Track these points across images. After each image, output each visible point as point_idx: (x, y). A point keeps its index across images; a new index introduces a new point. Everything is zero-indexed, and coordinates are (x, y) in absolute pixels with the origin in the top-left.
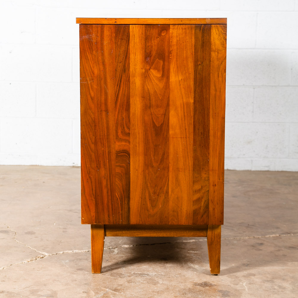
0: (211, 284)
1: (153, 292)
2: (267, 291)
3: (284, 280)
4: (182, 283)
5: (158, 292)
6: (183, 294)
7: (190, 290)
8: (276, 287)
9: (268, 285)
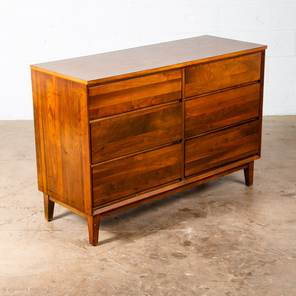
0: (189, 209)
1: (156, 216)
2: (222, 212)
3: (232, 204)
4: (172, 209)
5: (158, 217)
6: (173, 217)
7: (177, 214)
8: (226, 209)
9: (222, 208)
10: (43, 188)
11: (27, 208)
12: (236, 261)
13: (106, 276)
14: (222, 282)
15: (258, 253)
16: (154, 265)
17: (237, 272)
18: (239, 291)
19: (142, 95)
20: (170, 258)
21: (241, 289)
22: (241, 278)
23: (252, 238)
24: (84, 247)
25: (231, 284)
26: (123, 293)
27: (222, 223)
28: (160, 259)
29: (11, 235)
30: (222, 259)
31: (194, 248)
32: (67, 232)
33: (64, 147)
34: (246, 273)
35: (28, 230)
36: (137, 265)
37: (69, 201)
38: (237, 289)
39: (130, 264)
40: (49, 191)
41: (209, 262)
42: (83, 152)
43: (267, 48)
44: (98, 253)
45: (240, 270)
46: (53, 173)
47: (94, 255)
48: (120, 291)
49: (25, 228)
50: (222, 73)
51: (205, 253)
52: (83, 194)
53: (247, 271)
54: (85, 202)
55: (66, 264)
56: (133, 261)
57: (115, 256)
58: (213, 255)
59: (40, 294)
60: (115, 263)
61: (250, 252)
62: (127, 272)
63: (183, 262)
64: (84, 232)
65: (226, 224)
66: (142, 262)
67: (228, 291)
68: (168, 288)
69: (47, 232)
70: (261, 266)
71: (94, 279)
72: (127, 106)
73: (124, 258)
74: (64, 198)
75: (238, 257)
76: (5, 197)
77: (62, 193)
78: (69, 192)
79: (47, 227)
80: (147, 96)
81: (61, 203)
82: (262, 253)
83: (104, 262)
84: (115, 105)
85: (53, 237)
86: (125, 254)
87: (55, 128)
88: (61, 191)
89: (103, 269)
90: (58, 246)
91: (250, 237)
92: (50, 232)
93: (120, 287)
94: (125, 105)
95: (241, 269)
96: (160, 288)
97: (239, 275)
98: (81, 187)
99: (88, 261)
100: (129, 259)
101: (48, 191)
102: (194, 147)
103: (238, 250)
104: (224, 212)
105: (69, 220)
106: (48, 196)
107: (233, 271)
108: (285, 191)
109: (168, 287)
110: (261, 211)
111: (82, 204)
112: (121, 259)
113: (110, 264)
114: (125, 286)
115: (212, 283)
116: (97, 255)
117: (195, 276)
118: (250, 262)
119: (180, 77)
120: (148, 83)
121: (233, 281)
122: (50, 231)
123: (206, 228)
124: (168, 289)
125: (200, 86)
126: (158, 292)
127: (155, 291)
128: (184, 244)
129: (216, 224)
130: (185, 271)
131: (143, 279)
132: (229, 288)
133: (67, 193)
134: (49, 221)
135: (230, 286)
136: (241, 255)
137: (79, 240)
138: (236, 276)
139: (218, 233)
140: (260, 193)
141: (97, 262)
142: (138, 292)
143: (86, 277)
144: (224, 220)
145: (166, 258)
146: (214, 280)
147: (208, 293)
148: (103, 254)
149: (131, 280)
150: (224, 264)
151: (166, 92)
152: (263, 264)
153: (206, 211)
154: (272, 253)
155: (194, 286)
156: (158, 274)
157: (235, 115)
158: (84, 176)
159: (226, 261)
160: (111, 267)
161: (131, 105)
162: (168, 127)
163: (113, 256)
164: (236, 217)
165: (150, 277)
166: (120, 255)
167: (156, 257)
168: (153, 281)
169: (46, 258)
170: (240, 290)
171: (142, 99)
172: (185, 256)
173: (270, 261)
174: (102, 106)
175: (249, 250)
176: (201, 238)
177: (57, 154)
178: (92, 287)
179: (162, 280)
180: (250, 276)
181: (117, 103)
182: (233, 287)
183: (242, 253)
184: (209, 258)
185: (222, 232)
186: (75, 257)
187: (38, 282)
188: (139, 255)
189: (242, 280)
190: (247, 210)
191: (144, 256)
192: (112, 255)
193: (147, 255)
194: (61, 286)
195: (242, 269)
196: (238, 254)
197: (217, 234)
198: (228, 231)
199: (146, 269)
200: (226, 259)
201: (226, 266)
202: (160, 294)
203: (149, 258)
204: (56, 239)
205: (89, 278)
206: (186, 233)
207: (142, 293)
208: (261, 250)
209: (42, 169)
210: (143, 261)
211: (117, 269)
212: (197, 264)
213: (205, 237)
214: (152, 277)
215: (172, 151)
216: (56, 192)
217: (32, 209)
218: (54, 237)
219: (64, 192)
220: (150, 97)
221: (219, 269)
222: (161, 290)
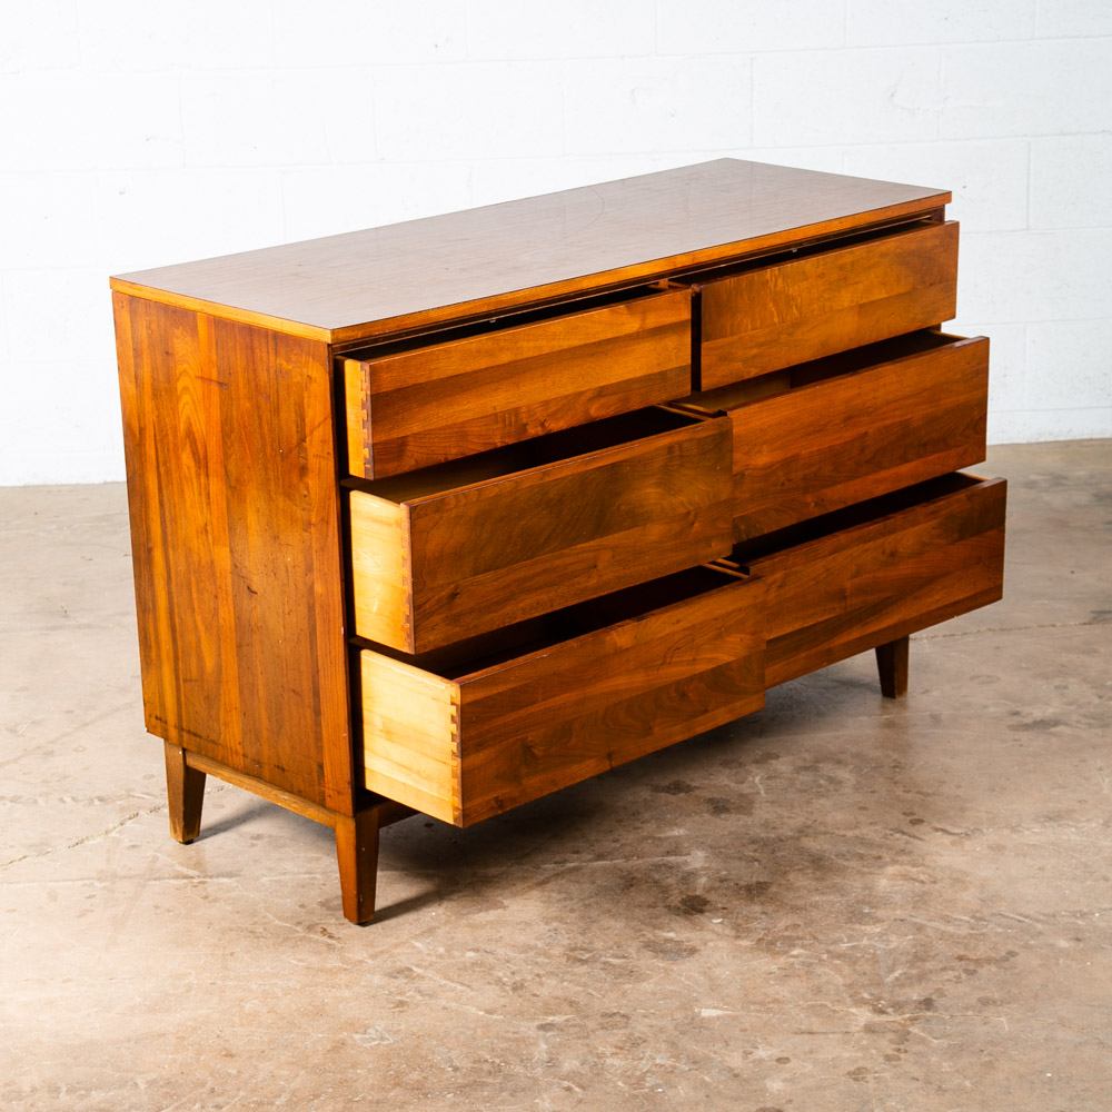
10: (166, 722)
11: (101, 799)
12: (875, 960)
13: (415, 1029)
14: (831, 1036)
15: (950, 929)
16: (585, 985)
17: (880, 999)
18: (895, 1063)
19: (554, 383)
20: (639, 960)
21: (902, 1056)
22: (899, 1018)
23: (922, 877)
24: (325, 930)
25: (864, 1042)
26: (484, 1084)
27: (811, 830)
28: (605, 963)
29: (53, 897)
30: (825, 956)
31: (720, 920)
32: (258, 878)
33: (244, 571)
34: (915, 1001)
35: (115, 877)
36: (522, 986)
37: (266, 767)
38: (888, 1058)
39: (497, 985)
40: (189, 732)
41: (779, 969)
42: (318, 588)
43: (949, 201)
44: (379, 949)
45: (892, 992)
46: (201, 668)
47: (365, 955)
48: (471, 1079)
49: (102, 871)
51: (760, 936)
52: (318, 738)
53: (915, 994)
54: (327, 769)
55: (264, 990)
56: (509, 974)
57: (441, 957)
58: (791, 942)
59: (184, 1099)
60: (444, 982)
61: (920, 928)
62: (490, 1012)
63: (687, 969)
64: (318, 876)
65: (826, 833)
66: (538, 975)
67: (856, 1066)
68: (644, 1062)
69: (185, 881)
70: (964, 976)
71: (374, 1039)
73: (473, 964)
74: (244, 755)
75: (879, 945)
76: (15, 761)
77: (238, 738)
78: (265, 734)
79: (182, 865)
81: (233, 776)
82: (964, 931)
83: (402, 981)
85: (206, 897)
86: (476, 950)
87: (208, 504)
88: (232, 733)
89: (401, 1004)
90: (231, 930)
91: (916, 876)
92: (195, 881)
93: (470, 1065)
95: (895, 986)
96: (613, 1065)
97: (890, 1010)
98: (309, 714)
99: (343, 978)
100: (492, 968)
101: (185, 734)
103: (878, 921)
104: (814, 790)
105: (259, 837)
106: (184, 750)
107: (866, 996)
108: (1025, 710)
109: (641, 1059)
110: (944, 782)
111: (315, 775)
112: (465, 969)
113: (424, 985)
114: (486, 1061)
115: (798, 1038)
116: (374, 957)
117: (735, 1018)
118: (923, 960)
121: (873, 1032)
122: (192, 878)
123: (755, 851)
124: (644, 1065)
126: (609, 1076)
127: (598, 1074)
128: (683, 908)
129: (790, 834)
130: (697, 1000)
131: (549, 1034)
132: (860, 1054)
133: (258, 739)
134: (188, 842)
135: (864, 1049)
136: (888, 941)
137: (302, 906)
138: (882, 1012)
139: (801, 867)
140: (936, 720)
141: (377, 979)
142: (535, 1080)
143: (345, 1034)
144: (819, 820)
145: (624, 957)
146: (803, 1027)
147: (787, 1076)
148: (396, 951)
149: (509, 1040)
150: (832, 973)
152: (972, 967)
153: (751, 791)
154: (1000, 930)
155: (735, 1054)
156: (602, 1016)
158: (321, 674)
159: (838, 962)
160: (431, 996)
163: (434, 959)
164: (861, 808)
165: (574, 1026)
166: (456, 953)
167: (587, 956)
168: (588, 1041)
169: (190, 974)
170: (899, 1059)
172: (693, 951)
173: (993, 955)
175: (918, 920)
176: (742, 883)
177: (216, 597)
178: (369, 1070)
179: (619, 1035)
180: (928, 1010)
182: (874, 1051)
183: (893, 932)
184: (778, 953)
185: (813, 862)
186: (297, 966)
187: (171, 1057)
188: (525, 952)
189: (903, 1025)
190: (896, 783)
191: (545, 954)
192: (429, 955)
193: (557, 951)
194: (256, 1067)
195: (898, 988)
196: (880, 935)
197: (797, 867)
198: (836, 856)
199: (557, 998)
200: (840, 956)
201: (839, 980)
202: (616, 1086)
203: (564, 960)
204: (218, 904)
205: (357, 1037)
206: (686, 868)
207: (550, 1084)
208: (961, 920)
209: (159, 656)
210: (542, 972)
211: (454, 1004)
212: (738, 977)
213: (754, 880)
214: (580, 1026)
216: (213, 737)
217: (119, 802)
218: (210, 899)
219: (244, 733)
221: (818, 990)
222: (619, 1071)
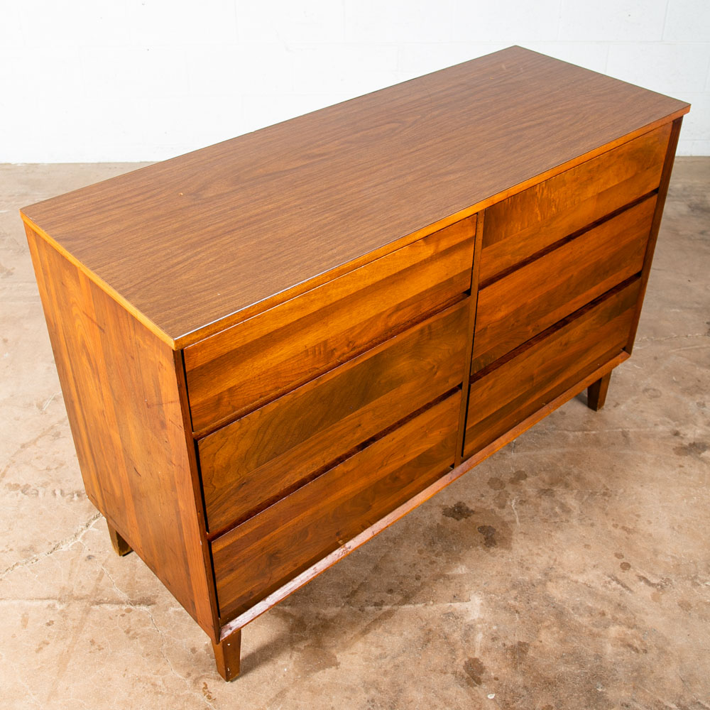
0: (467, 509)
2: (547, 521)
3: (567, 485)
4: (426, 509)
6: (430, 544)
7: (440, 532)
8: (557, 509)
9: (546, 503)
24: (206, 686)
27: (553, 573)
31: (493, 696)
33: (131, 457)
35: (71, 597)
42: (181, 505)
43: (688, 111)
46: (113, 490)
50: (579, 195)
52: (190, 587)
54: (197, 607)
65: (563, 577)
69: (117, 607)
72: (315, 357)
78: (156, 556)
79: (118, 585)
80: (373, 313)
84: (274, 367)
85: (128, 632)
87: (103, 400)
90: (140, 680)
91: (630, 642)
94: (308, 356)
98: (183, 569)
102: (490, 387)
103: (611, 705)
104: (552, 520)
110: (639, 516)
119: (471, 234)
120: (379, 277)
122: (122, 603)
123: (516, 599)
125: (519, 242)
128: (466, 675)
129: (539, 577)
139: (549, 623)
140: (626, 438)
144: (558, 560)
151: (430, 286)
153: (510, 518)
157: (593, 285)
161: (325, 351)
162: (429, 367)
164: (585, 546)
171: (360, 324)
174: (232, 383)
176: (508, 643)
177: (115, 458)
181: (283, 359)
185: (557, 616)
190: (607, 514)
197: (546, 623)
198: (573, 609)
204: (135, 643)
206: (467, 620)
213: (516, 639)
215: (435, 418)
218: (131, 634)
220: (384, 312)
